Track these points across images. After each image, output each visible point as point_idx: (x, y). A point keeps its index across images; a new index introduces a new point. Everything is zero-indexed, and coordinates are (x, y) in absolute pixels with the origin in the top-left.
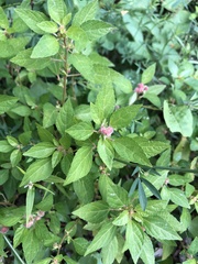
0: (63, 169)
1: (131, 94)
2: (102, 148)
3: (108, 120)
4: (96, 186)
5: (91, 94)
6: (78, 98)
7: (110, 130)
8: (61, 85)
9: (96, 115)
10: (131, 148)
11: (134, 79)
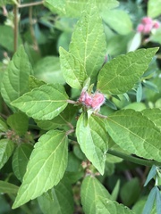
0: (16, 172)
1: (131, 36)
2: (85, 134)
3: (95, 80)
4: (78, 194)
5: (62, 39)
6: (41, 46)
7: (99, 98)
8: (9, 23)
9: (70, 71)
10: (140, 132)
11: (133, 12)
